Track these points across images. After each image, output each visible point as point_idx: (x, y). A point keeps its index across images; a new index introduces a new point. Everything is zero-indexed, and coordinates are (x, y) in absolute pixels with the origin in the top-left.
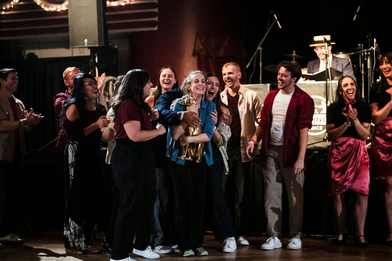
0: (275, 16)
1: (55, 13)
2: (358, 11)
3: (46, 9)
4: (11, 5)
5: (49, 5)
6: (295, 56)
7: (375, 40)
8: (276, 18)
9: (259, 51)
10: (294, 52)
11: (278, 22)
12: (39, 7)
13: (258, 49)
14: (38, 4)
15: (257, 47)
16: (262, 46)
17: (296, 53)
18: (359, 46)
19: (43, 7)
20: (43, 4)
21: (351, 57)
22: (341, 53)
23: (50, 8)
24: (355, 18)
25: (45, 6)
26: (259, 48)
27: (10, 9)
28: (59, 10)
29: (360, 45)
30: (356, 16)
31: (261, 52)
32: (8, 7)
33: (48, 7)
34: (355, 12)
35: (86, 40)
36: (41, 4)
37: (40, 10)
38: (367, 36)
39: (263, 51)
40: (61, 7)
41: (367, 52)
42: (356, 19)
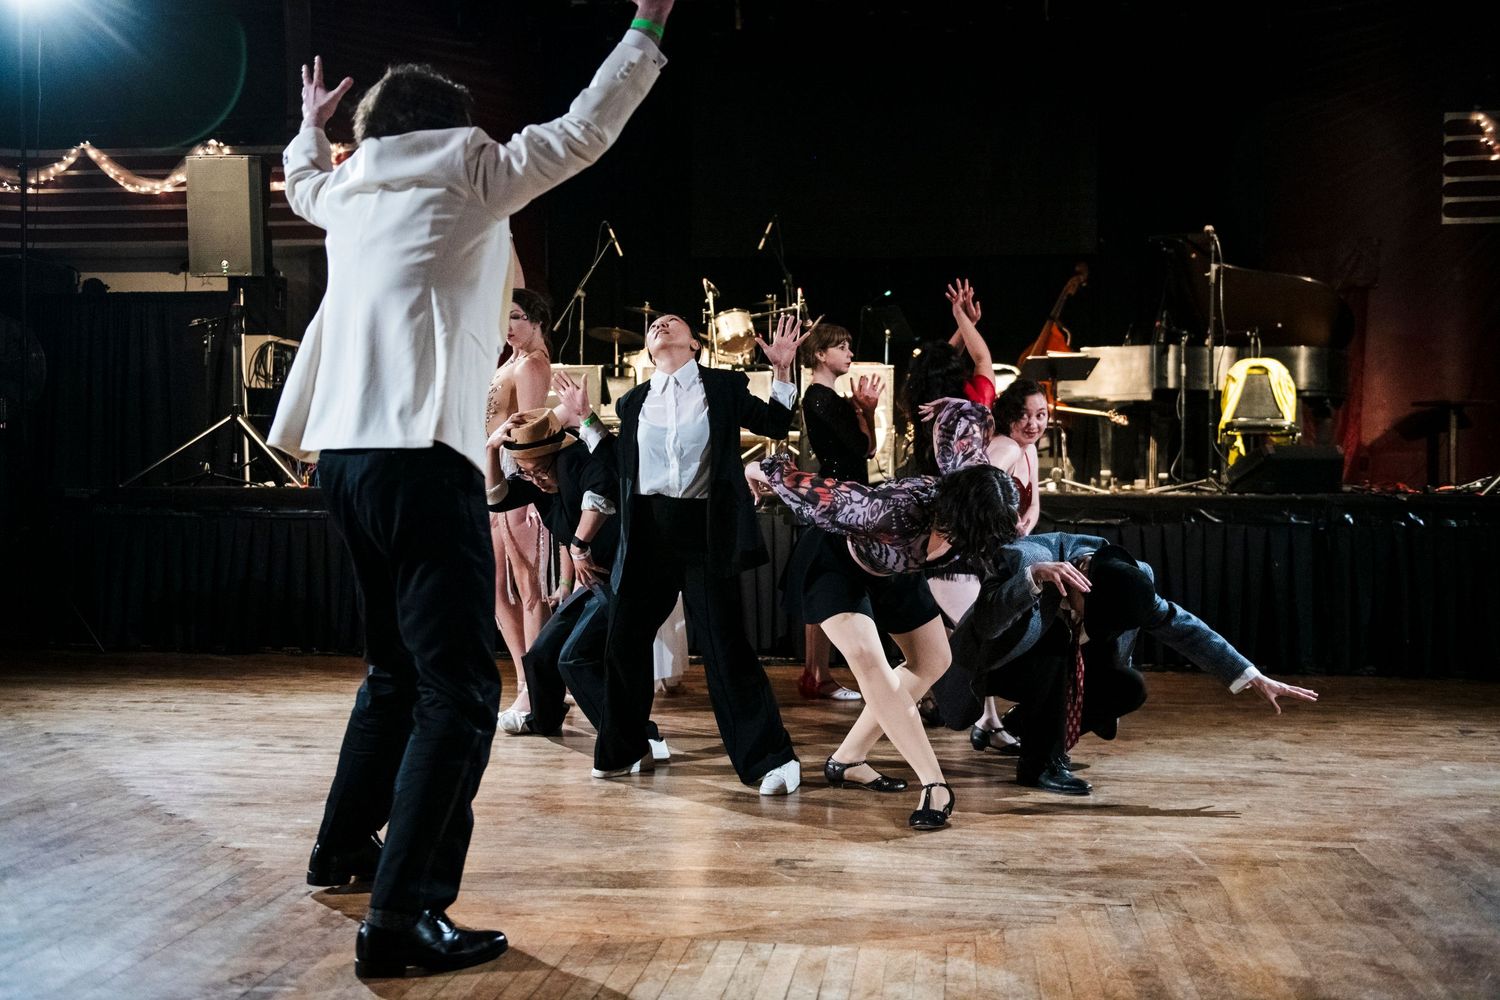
0: (611, 231)
1: (149, 198)
2: (767, 232)
3: (130, 188)
4: (48, 175)
5: (136, 179)
6: (648, 312)
7: (800, 291)
8: (613, 236)
9: (579, 297)
10: (647, 303)
11: (616, 244)
12: (114, 183)
13: (576, 296)
14: (112, 176)
15: (575, 291)
16: (584, 289)
17: (651, 307)
18: (767, 299)
19: (121, 183)
20: (122, 178)
21: (754, 320)
22: (735, 309)
23: (137, 187)
24: (762, 244)
25: (126, 182)
26: (580, 293)
27: (47, 184)
28: (157, 192)
29: (770, 296)
30: (763, 240)
31: (582, 300)
32: (43, 178)
33: (133, 185)
34: (762, 234)
35: (225, 263)
36: (118, 176)
37: (115, 189)
38: (784, 281)
39: (585, 298)
40: (163, 187)
41: (786, 313)
42: (763, 247)
